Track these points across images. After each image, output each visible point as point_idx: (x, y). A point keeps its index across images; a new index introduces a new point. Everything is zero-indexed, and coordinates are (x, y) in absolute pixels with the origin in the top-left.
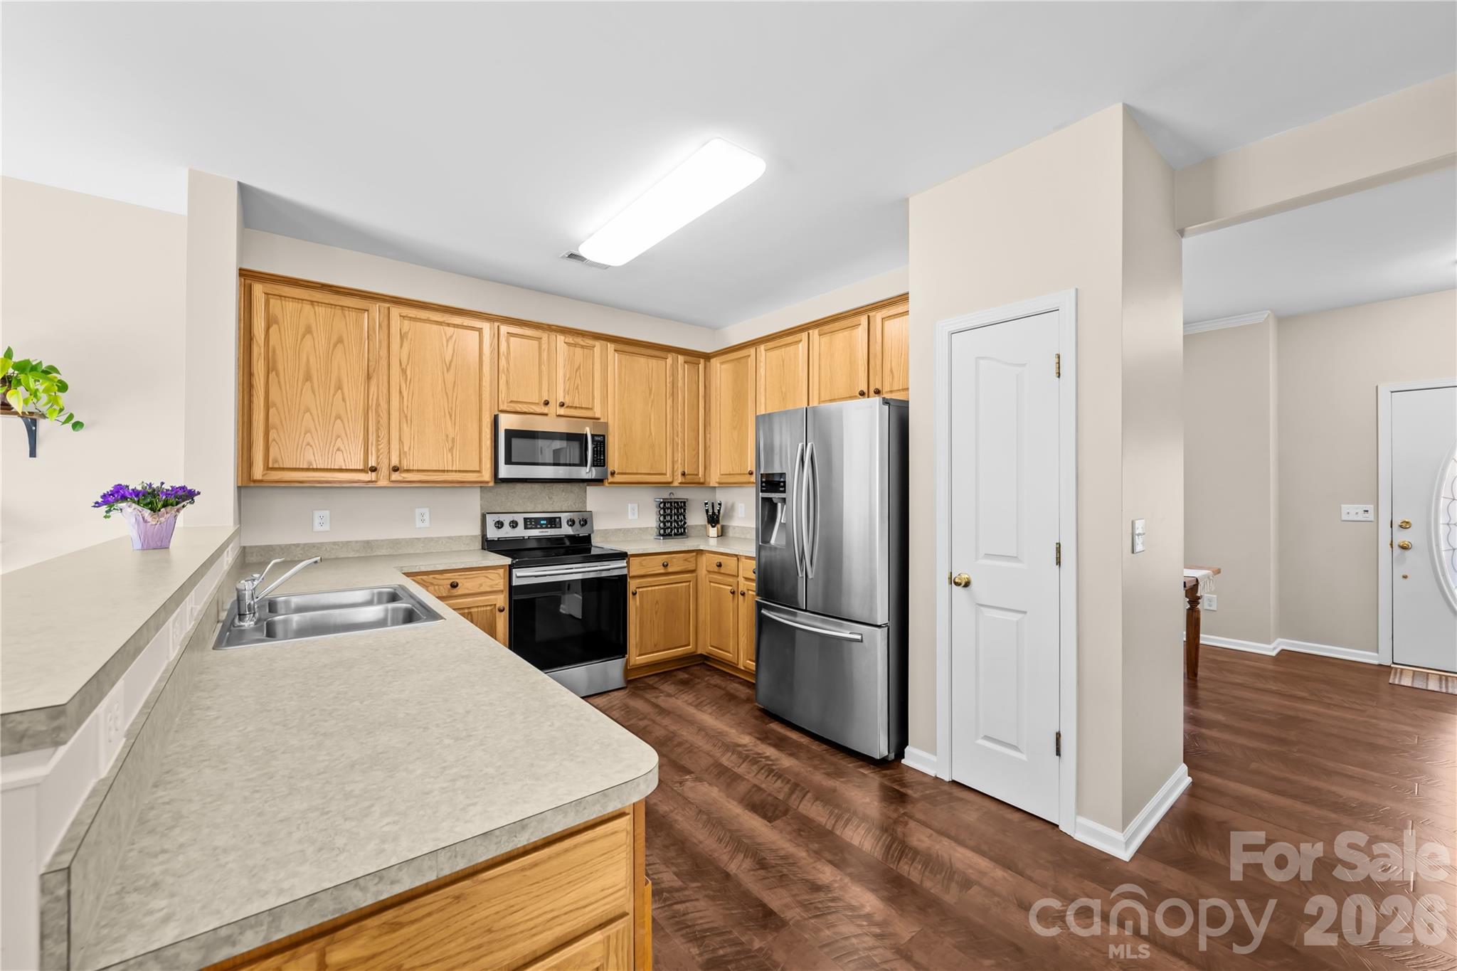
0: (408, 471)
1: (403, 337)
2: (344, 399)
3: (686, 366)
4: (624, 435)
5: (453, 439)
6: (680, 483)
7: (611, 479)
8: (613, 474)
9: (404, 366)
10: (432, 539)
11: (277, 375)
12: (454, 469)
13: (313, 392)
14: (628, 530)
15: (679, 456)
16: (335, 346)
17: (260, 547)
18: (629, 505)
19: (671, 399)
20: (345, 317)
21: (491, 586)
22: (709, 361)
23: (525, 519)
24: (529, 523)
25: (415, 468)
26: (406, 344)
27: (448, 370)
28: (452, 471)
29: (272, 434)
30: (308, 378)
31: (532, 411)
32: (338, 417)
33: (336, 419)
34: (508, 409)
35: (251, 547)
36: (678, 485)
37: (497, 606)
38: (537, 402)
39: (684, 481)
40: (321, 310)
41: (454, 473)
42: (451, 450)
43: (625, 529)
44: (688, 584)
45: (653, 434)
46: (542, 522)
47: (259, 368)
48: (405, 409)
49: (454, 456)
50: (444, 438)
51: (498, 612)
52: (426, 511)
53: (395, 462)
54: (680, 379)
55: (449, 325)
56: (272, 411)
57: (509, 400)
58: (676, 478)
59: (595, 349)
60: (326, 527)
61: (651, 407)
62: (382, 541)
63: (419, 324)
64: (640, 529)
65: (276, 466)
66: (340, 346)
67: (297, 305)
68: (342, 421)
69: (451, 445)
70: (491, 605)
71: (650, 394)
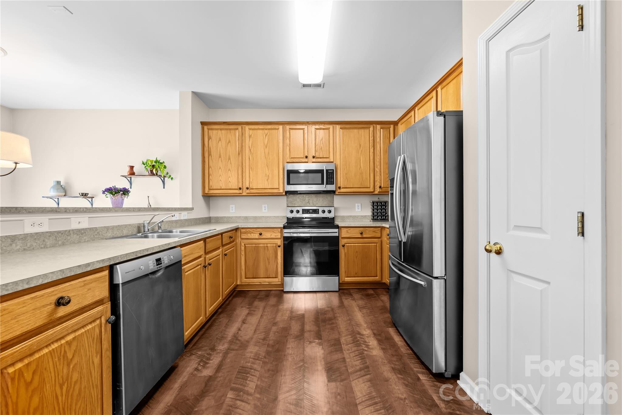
0: (252, 189)
1: (250, 136)
2: (231, 163)
3: (382, 130)
4: (346, 169)
5: (268, 175)
6: (378, 192)
7: (339, 191)
8: (340, 188)
9: (250, 148)
10: (268, 217)
11: (211, 157)
12: (269, 188)
13: (222, 162)
14: (355, 216)
15: (377, 178)
16: (228, 144)
17: (215, 217)
18: (356, 204)
19: (373, 148)
20: (231, 133)
21: (275, 236)
22: (398, 126)
23: (303, 210)
24: (305, 211)
25: (255, 188)
26: (251, 139)
27: (266, 148)
28: (268, 189)
29: (210, 177)
30: (220, 157)
31: (300, 161)
32: (229, 170)
33: (229, 171)
34: (290, 161)
35: (213, 217)
36: (378, 193)
37: (278, 244)
38: (303, 157)
39: (381, 191)
40: (223, 132)
41: (269, 189)
42: (268, 180)
43: (353, 216)
44: (375, 244)
45: (362, 167)
46: (310, 211)
47: (206, 155)
48: (251, 166)
49: (269, 182)
50: (265, 175)
51: (278, 247)
52: (266, 205)
53: (248, 186)
54: (378, 137)
55: (266, 129)
56: (210, 169)
57: (290, 158)
58: (376, 189)
59: (330, 129)
60: (234, 211)
61: (361, 154)
62: (251, 217)
63: (255, 131)
64: (362, 216)
65: (211, 188)
66: (229, 143)
67: (217, 131)
68: (230, 171)
69: (267, 178)
70: (275, 244)
71: (360, 148)
